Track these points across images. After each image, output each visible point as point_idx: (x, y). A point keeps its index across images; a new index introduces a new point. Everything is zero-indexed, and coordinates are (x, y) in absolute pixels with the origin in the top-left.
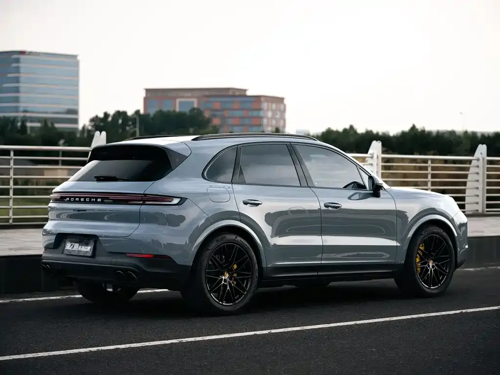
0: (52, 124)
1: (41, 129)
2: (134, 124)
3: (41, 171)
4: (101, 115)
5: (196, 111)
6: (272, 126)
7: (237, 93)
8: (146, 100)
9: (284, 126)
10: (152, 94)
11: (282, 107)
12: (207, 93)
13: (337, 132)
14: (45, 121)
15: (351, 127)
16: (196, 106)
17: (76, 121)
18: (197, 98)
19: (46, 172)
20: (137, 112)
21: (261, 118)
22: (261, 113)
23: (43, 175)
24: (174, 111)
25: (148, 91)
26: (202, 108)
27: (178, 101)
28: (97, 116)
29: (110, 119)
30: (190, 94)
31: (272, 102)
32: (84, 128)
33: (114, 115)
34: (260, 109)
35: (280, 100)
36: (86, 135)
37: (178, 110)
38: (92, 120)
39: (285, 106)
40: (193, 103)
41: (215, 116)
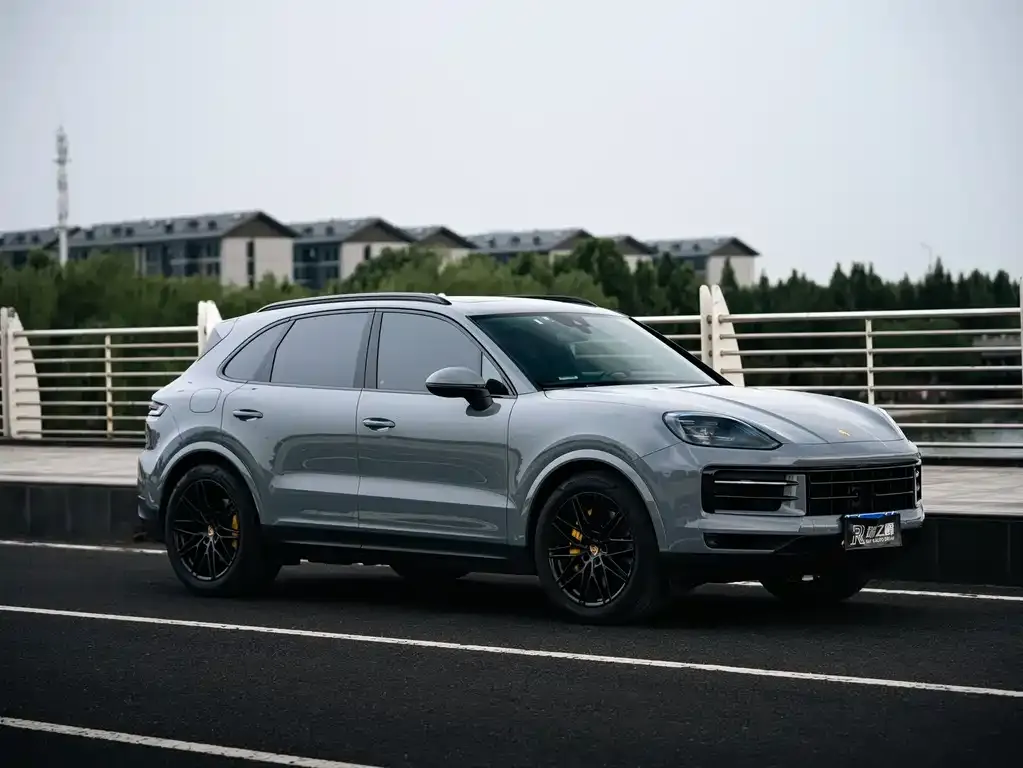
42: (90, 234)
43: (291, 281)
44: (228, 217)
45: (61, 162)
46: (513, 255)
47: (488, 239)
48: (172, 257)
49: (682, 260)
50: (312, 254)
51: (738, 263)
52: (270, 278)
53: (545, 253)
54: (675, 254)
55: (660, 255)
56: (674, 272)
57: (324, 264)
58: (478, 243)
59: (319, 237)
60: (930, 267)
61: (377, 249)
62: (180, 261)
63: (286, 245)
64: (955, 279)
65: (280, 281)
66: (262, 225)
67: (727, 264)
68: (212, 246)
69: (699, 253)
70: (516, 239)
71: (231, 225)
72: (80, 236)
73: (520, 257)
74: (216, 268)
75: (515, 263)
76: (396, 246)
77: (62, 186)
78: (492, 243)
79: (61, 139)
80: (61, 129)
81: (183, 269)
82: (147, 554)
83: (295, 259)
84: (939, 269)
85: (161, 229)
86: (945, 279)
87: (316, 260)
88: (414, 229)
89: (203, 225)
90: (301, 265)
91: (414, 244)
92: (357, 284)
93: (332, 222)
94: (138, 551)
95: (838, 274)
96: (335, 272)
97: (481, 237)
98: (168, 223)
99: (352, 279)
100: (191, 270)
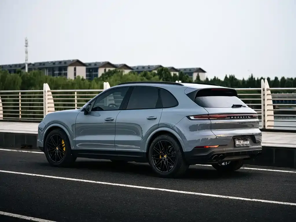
42: (34, 65)
43: (85, 78)
44: (69, 61)
45: (26, 46)
46: (142, 71)
47: (137, 67)
48: (55, 71)
49: (186, 73)
50: (91, 70)
51: (201, 74)
52: (79, 77)
53: (150, 71)
54: (184, 72)
55: (180, 72)
56: (183, 76)
57: (94, 73)
58: (134, 68)
59: (93, 66)
60: (249, 76)
61: (107, 69)
62: (57, 72)
63: (84, 69)
64: (256, 79)
65: (81, 77)
66: (78, 63)
67: (198, 75)
68: (65, 69)
69: (190, 72)
70: (143, 67)
71: (70, 63)
72: (31, 65)
73: (144, 72)
74: (66, 74)
75: (142, 73)
76: (112, 69)
77: (27, 52)
78: (137, 68)
79: (26, 40)
80: (26, 38)
81: (57, 74)
82: (23, 152)
83: (87, 72)
84: (252, 77)
85: (52, 64)
86: (253, 79)
87: (92, 72)
88: (117, 65)
89: (63, 63)
90: (88, 73)
91: (116, 69)
92: (101, 79)
93: (96, 62)
94: (20, 151)
95: (226, 77)
96: (97, 75)
97: (135, 67)
98: (54, 62)
99: (101, 77)
100: (60, 74)
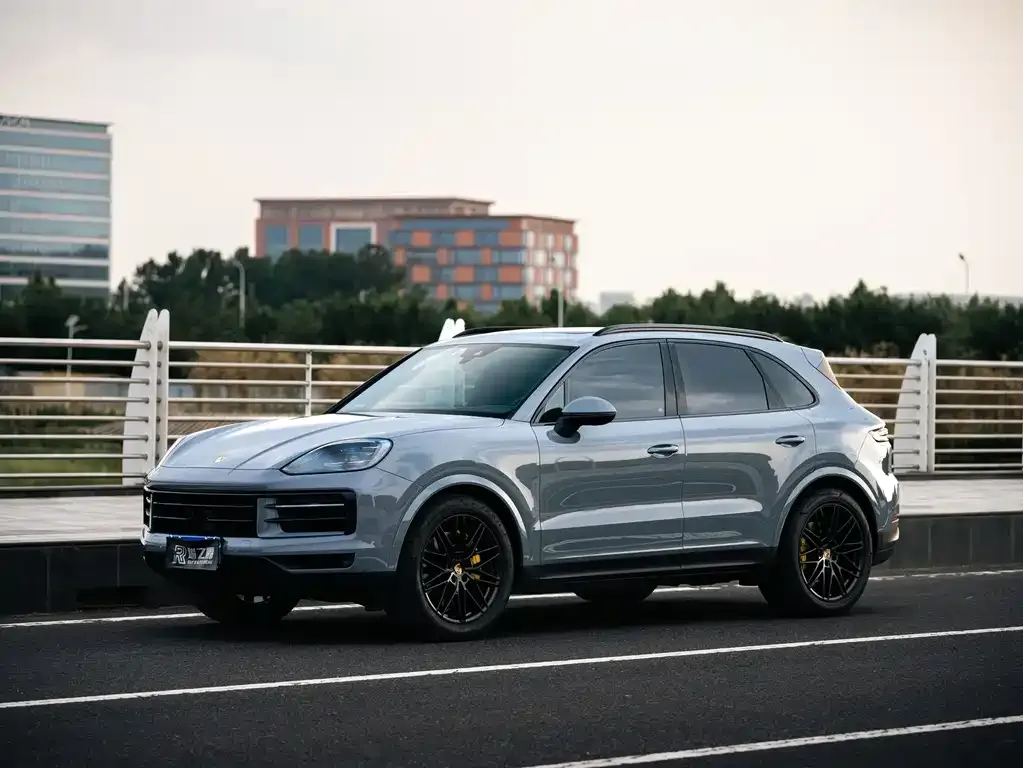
0: (52, 281)
1: (26, 290)
2: (235, 278)
3: (26, 387)
4: (162, 260)
5: (373, 252)
6: (545, 285)
7: (468, 212)
8: (261, 225)
9: (574, 285)
10: (275, 213)
11: (569, 242)
12: (400, 211)
13: (689, 298)
14: (35, 273)
15: (721, 287)
16: (374, 240)
17: (103, 273)
18: (375, 220)
19: (36, 388)
20: (242, 253)
21: (522, 266)
22: (523, 257)
23: (31, 395)
24: (326, 252)
25: (265, 204)
26: (387, 246)
27: (334, 227)
28: (151, 263)
29: (181, 270)
30: (359, 214)
31: (547, 231)
32: (121, 287)
33: (191, 260)
34: (519, 248)
35: (564, 226)
36: (126, 304)
37: (333, 249)
38: (141, 272)
39: (575, 239)
40: (367, 232)
41: (418, 262)
